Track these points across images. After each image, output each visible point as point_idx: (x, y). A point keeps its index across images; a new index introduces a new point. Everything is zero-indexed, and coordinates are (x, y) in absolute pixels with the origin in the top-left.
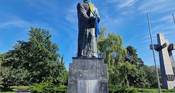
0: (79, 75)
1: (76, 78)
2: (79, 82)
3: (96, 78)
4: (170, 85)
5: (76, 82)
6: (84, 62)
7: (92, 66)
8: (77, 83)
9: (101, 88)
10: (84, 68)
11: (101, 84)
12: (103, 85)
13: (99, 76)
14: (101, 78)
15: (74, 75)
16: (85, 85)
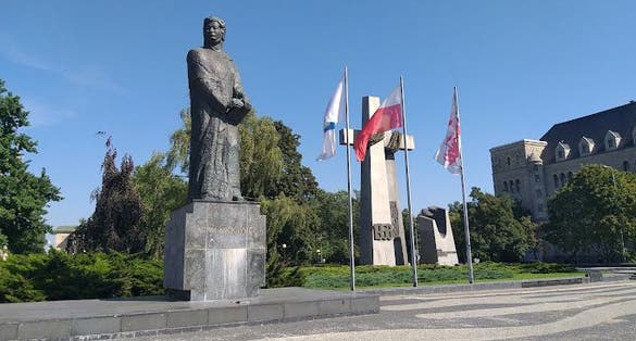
0: (209, 239)
1: (203, 246)
2: (209, 253)
3: (242, 244)
4: (379, 256)
5: (202, 254)
6: (220, 211)
7: (236, 221)
8: (204, 256)
9: (251, 264)
10: (217, 224)
11: (253, 256)
12: (256, 258)
13: (249, 241)
14: (252, 243)
15: (197, 240)
16: (220, 259)
